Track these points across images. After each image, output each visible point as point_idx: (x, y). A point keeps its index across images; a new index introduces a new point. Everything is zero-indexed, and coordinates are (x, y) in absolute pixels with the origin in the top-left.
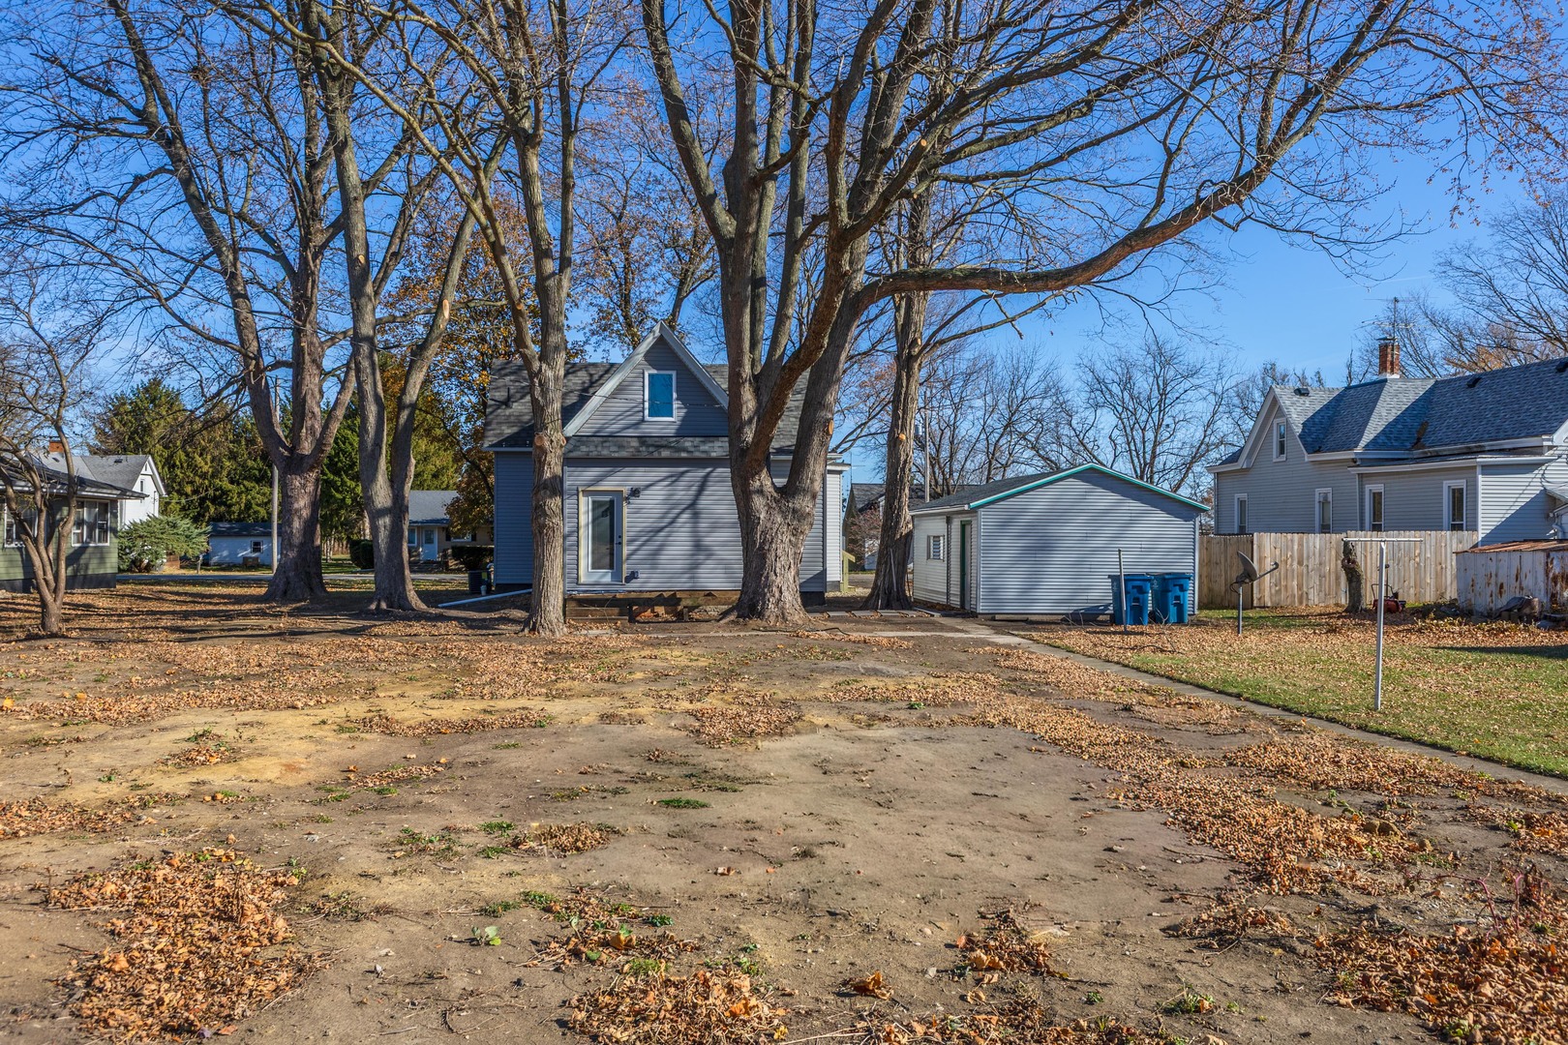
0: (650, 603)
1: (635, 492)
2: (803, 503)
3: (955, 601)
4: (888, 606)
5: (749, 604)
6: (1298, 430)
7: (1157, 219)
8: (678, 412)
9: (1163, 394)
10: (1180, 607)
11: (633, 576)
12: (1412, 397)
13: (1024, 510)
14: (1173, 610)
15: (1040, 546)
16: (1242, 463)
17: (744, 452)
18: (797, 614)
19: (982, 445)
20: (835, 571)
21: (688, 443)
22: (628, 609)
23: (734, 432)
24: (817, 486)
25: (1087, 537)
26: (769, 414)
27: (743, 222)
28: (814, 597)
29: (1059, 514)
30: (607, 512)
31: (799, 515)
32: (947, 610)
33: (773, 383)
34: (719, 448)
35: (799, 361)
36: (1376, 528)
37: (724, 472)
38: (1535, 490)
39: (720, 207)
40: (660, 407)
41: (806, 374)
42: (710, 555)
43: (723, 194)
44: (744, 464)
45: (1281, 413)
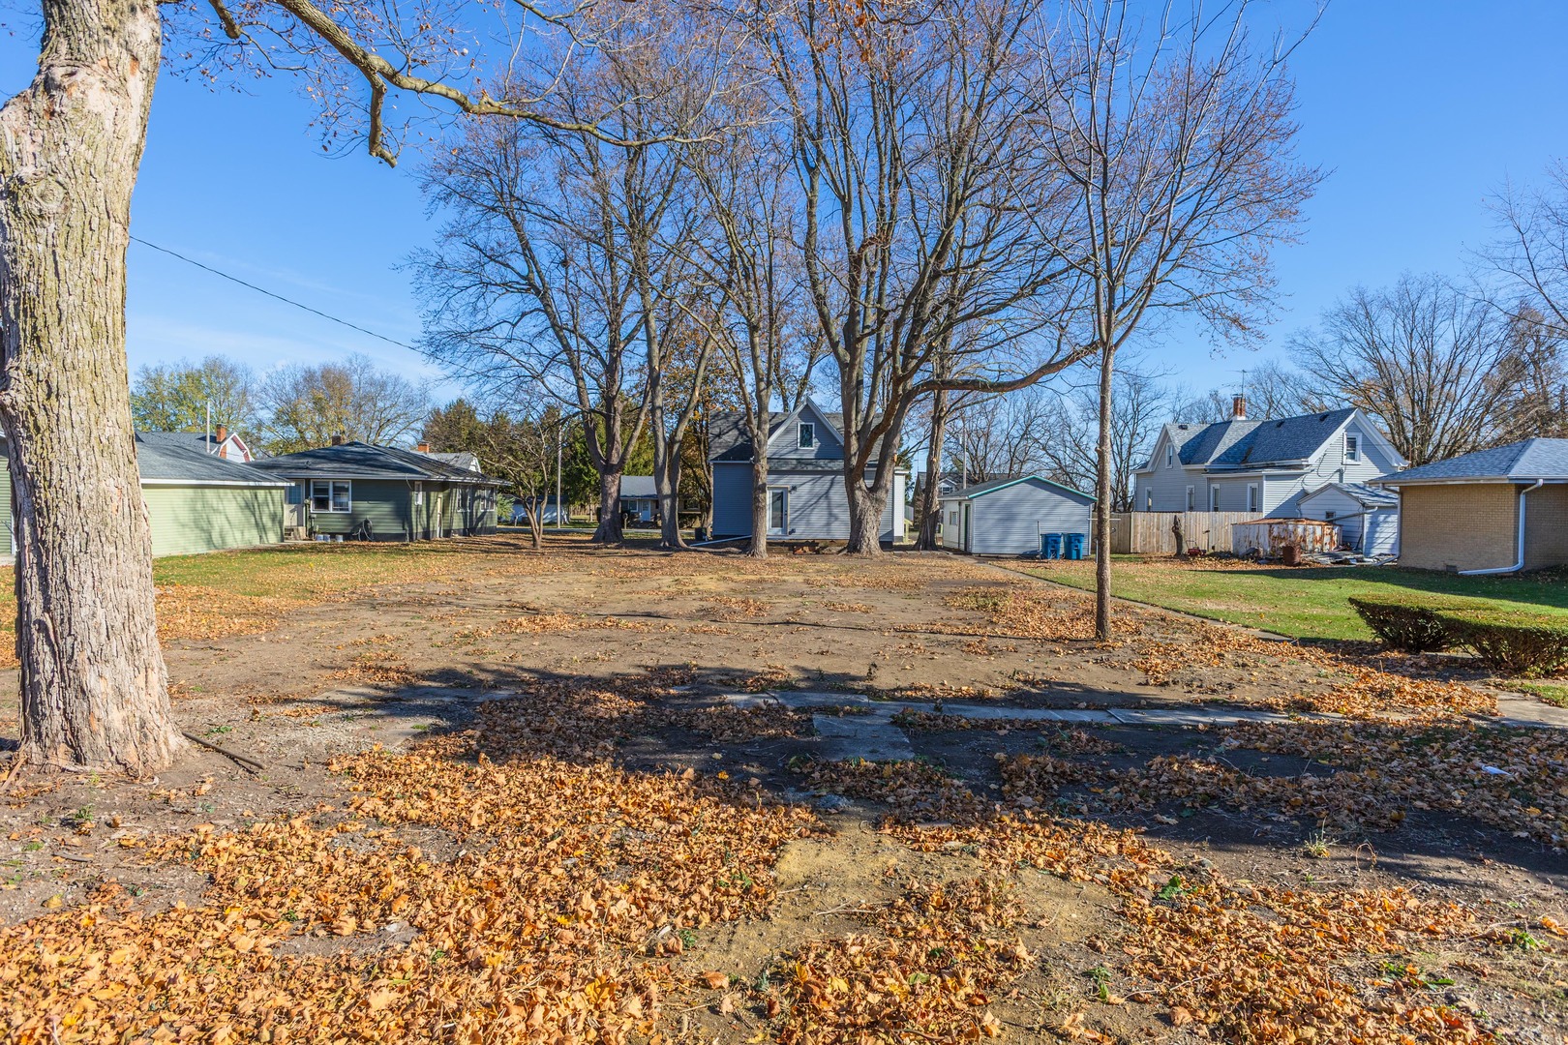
0: (801, 545)
1: (794, 488)
2: (881, 494)
3: (962, 547)
4: (925, 549)
5: (853, 546)
6: (1178, 451)
7: (1058, 358)
8: (816, 443)
9: (1136, 412)
10: (1078, 551)
11: (793, 531)
12: (1247, 432)
13: (998, 500)
14: (1074, 553)
15: (1008, 517)
16: (1149, 469)
17: (851, 470)
18: (877, 551)
19: (1006, 448)
20: (899, 531)
21: (821, 462)
22: (793, 547)
23: (848, 460)
24: (889, 486)
25: (1031, 514)
26: (865, 451)
27: (854, 358)
28: (887, 544)
29: (1019, 501)
30: (780, 498)
31: (878, 501)
32: (957, 552)
33: (867, 437)
34: (839, 465)
35: (879, 429)
36: (1216, 510)
37: (841, 478)
38: (1298, 489)
39: (841, 349)
40: (806, 441)
41: (882, 436)
42: (837, 519)
43: (842, 341)
44: (852, 476)
45: (1169, 440)
